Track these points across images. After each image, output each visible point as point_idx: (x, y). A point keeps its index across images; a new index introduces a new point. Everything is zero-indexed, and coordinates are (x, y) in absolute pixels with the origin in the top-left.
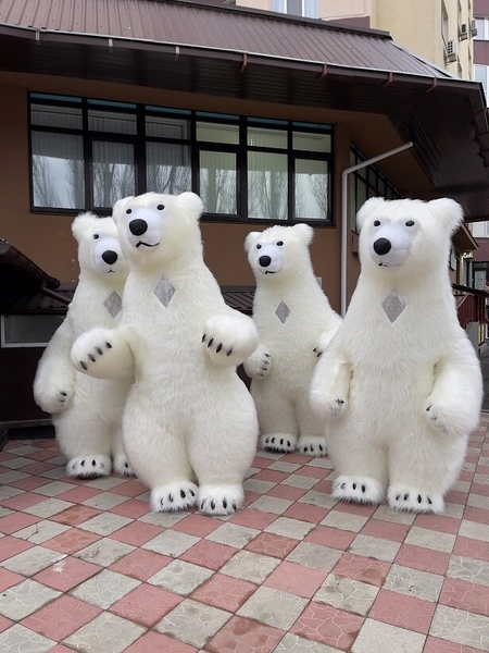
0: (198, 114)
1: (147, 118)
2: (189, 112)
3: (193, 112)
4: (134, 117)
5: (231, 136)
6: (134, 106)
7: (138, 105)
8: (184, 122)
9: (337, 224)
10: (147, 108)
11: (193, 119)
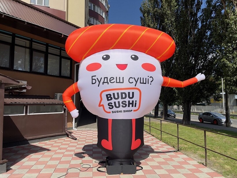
0: (33, 40)
1: (16, 38)
2: (30, 39)
4: (11, 37)
5: (43, 48)
6: (12, 34)
7: (13, 33)
8: (28, 42)
9: (73, 79)
10: (16, 35)
11: (31, 41)
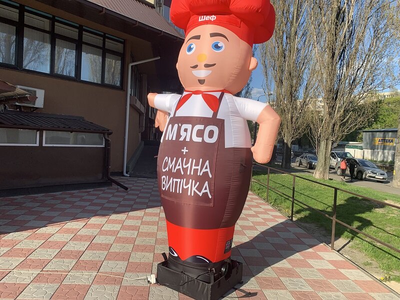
0: (56, 18)
1: (26, 14)
2: (51, 16)
3: (54, 17)
4: (18, 11)
5: (73, 33)
7: (20, 5)
8: (47, 21)
10: (26, 8)
11: (53, 20)
